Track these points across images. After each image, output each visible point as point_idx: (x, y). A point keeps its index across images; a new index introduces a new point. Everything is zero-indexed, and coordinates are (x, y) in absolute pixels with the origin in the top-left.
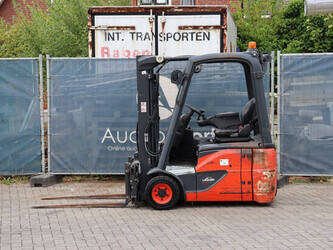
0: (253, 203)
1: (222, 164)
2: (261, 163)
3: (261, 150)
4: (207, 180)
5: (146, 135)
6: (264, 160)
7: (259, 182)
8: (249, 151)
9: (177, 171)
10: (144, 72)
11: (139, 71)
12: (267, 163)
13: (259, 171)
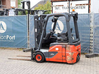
0: (66, 63)
1: (56, 49)
2: (68, 50)
3: (69, 46)
4: (52, 54)
5: (36, 39)
6: (69, 49)
7: (68, 56)
8: (65, 46)
9: (43, 51)
10: (36, 19)
11: (35, 19)
12: (70, 50)
13: (68, 53)
